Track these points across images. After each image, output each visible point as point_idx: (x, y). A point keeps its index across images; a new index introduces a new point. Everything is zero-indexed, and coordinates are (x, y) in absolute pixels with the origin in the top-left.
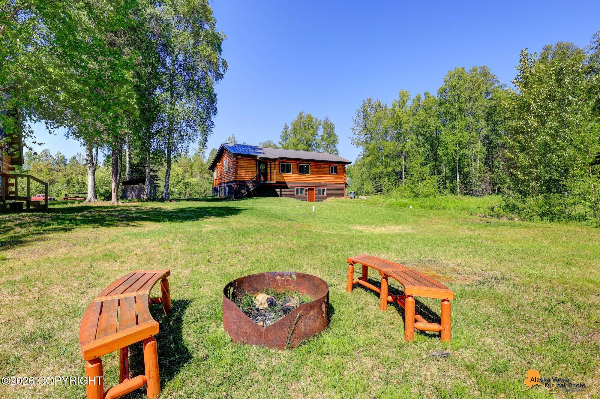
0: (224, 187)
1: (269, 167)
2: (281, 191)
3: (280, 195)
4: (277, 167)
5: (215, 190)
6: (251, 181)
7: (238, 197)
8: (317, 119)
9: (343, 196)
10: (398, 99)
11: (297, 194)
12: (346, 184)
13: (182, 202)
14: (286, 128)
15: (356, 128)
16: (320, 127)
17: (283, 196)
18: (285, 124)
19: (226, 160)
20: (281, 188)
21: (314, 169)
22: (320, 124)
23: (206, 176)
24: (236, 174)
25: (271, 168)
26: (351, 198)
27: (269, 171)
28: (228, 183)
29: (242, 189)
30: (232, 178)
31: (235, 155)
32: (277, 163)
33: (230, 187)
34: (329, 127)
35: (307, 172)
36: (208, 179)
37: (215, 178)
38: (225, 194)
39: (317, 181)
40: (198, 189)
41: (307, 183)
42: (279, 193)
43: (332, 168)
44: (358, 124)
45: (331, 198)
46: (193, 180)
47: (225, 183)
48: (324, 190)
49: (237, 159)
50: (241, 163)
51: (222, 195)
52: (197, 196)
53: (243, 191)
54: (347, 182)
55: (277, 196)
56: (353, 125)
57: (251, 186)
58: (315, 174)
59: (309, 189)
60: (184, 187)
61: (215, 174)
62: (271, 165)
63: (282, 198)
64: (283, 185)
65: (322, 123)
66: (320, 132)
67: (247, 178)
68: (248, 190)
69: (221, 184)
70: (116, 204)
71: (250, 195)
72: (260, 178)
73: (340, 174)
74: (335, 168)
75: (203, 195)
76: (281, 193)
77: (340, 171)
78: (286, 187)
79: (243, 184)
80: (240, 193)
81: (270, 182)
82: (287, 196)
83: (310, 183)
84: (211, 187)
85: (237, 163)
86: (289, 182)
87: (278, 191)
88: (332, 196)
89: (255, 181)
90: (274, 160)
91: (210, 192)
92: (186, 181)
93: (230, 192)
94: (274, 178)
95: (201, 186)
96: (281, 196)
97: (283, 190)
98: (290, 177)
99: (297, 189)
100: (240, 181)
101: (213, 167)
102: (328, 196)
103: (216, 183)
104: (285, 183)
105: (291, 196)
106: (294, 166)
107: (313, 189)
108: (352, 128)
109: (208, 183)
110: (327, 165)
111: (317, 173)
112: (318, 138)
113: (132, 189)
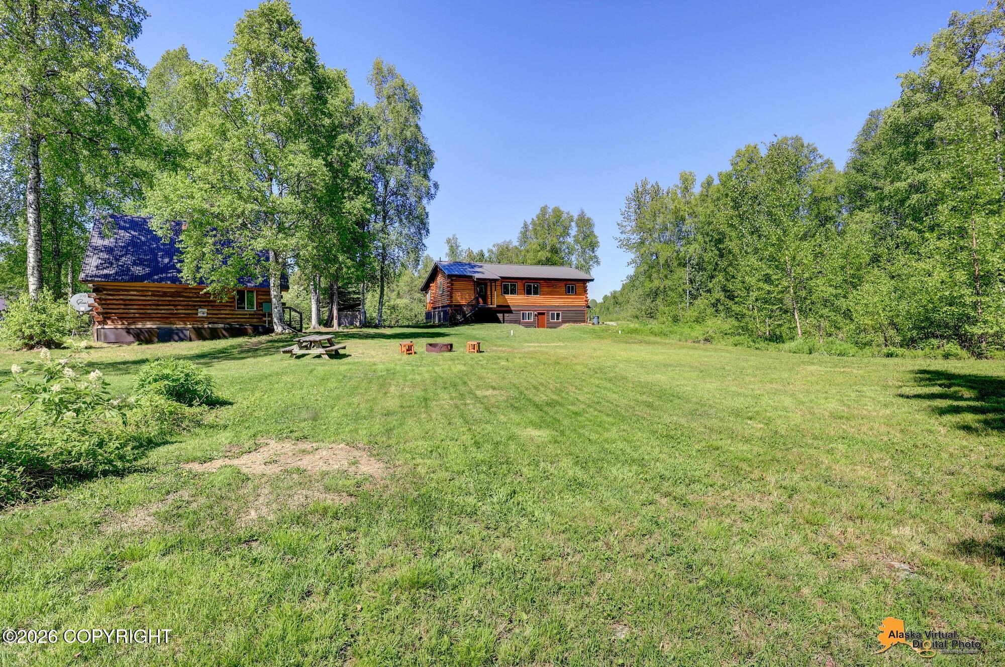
0: (439, 312)
1: (489, 288)
2: (504, 317)
3: (502, 321)
4: (499, 288)
5: (428, 316)
6: (468, 305)
7: (454, 323)
8: (568, 213)
9: (584, 321)
10: (678, 183)
11: (523, 319)
12: (589, 307)
13: (396, 329)
14: (526, 226)
15: (624, 224)
16: (573, 224)
17: (506, 322)
18: (523, 222)
19: (440, 279)
20: (503, 312)
21: (546, 289)
22: (572, 220)
23: (418, 295)
24: (451, 297)
25: (491, 289)
26: (593, 324)
27: (489, 293)
28: (443, 307)
29: (458, 314)
30: (446, 302)
31: (450, 276)
32: (498, 283)
33: (445, 313)
34: (585, 223)
35: (536, 293)
36: (420, 301)
37: (428, 301)
38: (439, 321)
39: (548, 304)
40: (408, 314)
41: (537, 306)
42: (501, 319)
43: (569, 287)
44: (628, 218)
45: (567, 324)
46: (401, 302)
47: (439, 307)
48: (558, 315)
49: (452, 280)
50: (457, 285)
51: (437, 322)
52: (406, 323)
53: (459, 317)
54: (589, 305)
55: (499, 322)
56: (620, 219)
57: (467, 311)
58: (547, 295)
59: (539, 314)
60: (389, 311)
61: (428, 296)
62: (491, 285)
63: (506, 324)
64: (506, 309)
65: (576, 217)
66: (573, 231)
67: (463, 302)
68: (464, 316)
69: (435, 308)
70: (337, 330)
71: (467, 321)
72: (478, 302)
73: (579, 294)
74: (572, 287)
75: (414, 322)
77: (579, 290)
78: (510, 312)
79: (458, 308)
80: (455, 319)
81: (491, 306)
82: (511, 322)
83: (540, 306)
84: (424, 311)
85: (452, 285)
86: (514, 306)
87: (500, 316)
88: (568, 321)
89: (472, 305)
90: (495, 280)
91: (422, 318)
92: (392, 303)
93: (445, 318)
94: (495, 301)
95: (411, 310)
96: (504, 322)
97: (506, 315)
98: (513, 300)
99: (523, 314)
100: (456, 306)
101: (426, 288)
102: (564, 322)
103: (429, 307)
104: (509, 306)
105: (517, 322)
106: (519, 285)
107: (543, 314)
108: (618, 224)
109: (421, 305)
110: (563, 284)
111: (551, 293)
112: (570, 240)
113: (346, 316)
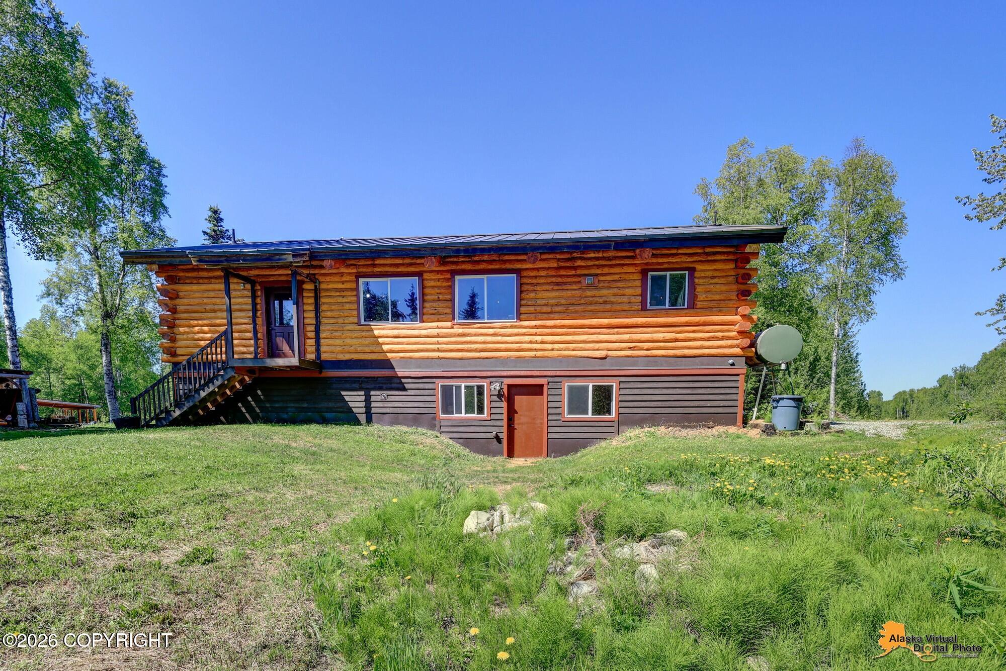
1: (307, 301)
2: (368, 401)
3: (362, 418)
9: (732, 418)
11: (447, 409)
17: (380, 422)
20: (367, 386)
21: (548, 295)
24: (172, 338)
27: (307, 317)
39: (556, 351)
41: (502, 361)
42: (358, 407)
43: (659, 280)
45: (643, 430)
48: (602, 395)
50: (193, 294)
55: (353, 421)
58: (548, 314)
59: (515, 390)
63: (375, 428)
64: (378, 375)
73: (710, 310)
74: (678, 280)
76: (368, 408)
78: (395, 383)
82: (397, 418)
83: (521, 361)
86: (408, 362)
87: (355, 400)
88: (648, 419)
96: (369, 420)
97: (377, 396)
98: (408, 339)
99: (447, 391)
102: (628, 420)
104: (386, 364)
105: (421, 419)
107: (535, 390)
110: (627, 269)
